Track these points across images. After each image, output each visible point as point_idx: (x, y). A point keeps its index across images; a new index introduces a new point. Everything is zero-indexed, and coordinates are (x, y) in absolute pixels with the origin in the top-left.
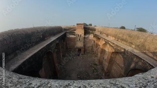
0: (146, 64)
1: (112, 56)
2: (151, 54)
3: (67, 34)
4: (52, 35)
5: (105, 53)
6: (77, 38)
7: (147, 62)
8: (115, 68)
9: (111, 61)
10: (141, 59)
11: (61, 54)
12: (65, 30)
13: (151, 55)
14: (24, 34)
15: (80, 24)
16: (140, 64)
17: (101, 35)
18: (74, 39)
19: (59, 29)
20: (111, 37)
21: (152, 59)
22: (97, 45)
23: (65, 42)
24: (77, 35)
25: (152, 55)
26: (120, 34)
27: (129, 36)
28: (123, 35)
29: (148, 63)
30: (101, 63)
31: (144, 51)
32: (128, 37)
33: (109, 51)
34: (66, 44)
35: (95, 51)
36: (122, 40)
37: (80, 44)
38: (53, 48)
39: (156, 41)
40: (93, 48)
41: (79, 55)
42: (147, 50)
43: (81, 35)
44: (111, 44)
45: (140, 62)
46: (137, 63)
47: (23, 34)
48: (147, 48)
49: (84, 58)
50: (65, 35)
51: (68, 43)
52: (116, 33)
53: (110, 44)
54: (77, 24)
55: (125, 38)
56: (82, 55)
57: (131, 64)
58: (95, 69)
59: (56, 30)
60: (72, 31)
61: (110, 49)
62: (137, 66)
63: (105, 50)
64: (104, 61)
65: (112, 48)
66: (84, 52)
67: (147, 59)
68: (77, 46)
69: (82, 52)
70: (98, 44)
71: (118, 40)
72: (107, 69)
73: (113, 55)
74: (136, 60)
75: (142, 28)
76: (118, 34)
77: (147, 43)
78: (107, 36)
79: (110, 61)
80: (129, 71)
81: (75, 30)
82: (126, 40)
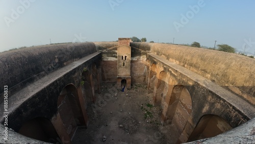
0: (229, 108)
1: (175, 92)
2: (238, 89)
3: (103, 55)
4: (76, 58)
5: (164, 86)
6: (119, 62)
7: (229, 104)
8: (179, 111)
9: (173, 100)
10: (220, 98)
11: (93, 88)
12: (100, 48)
13: (238, 91)
14: (27, 56)
15: (124, 39)
16: (218, 106)
17: (158, 58)
18: (115, 63)
19: (89, 47)
20: (174, 60)
21: (239, 99)
22: (152, 74)
23: (100, 69)
24: (119, 56)
25: (240, 92)
26: (187, 55)
27: (202, 59)
28: (193, 56)
29: (231, 105)
30: (158, 103)
31: (226, 85)
32: (199, 61)
33: (170, 84)
34: (103, 71)
35: (149, 84)
36: (191, 65)
37: (124, 73)
38: (77, 80)
39: (246, 67)
40: (147, 79)
41: (123, 90)
42: (231, 83)
43: (126, 57)
44: (173, 72)
45: (219, 103)
46: (212, 105)
47: (24, 57)
48: (231, 79)
49: (132, 94)
50: (99, 57)
51: (104, 71)
52: (181, 54)
53: (171, 72)
54: (120, 39)
55: (195, 62)
56: (128, 89)
57: (202, 107)
58: (149, 113)
59: (83, 49)
60: (111, 50)
61: (171, 80)
62: (213, 110)
63: (164, 82)
64: (163, 99)
65: (174, 79)
66: (132, 85)
67: (230, 98)
68: (119, 75)
69: (129, 85)
70: (154, 72)
71: (184, 66)
72: (167, 114)
73: (177, 91)
74: (211, 100)
75: (226, 45)
76: (184, 55)
77: (231, 71)
78: (168, 58)
79: (170, 100)
80: (199, 117)
81: (116, 49)
82: (196, 65)
